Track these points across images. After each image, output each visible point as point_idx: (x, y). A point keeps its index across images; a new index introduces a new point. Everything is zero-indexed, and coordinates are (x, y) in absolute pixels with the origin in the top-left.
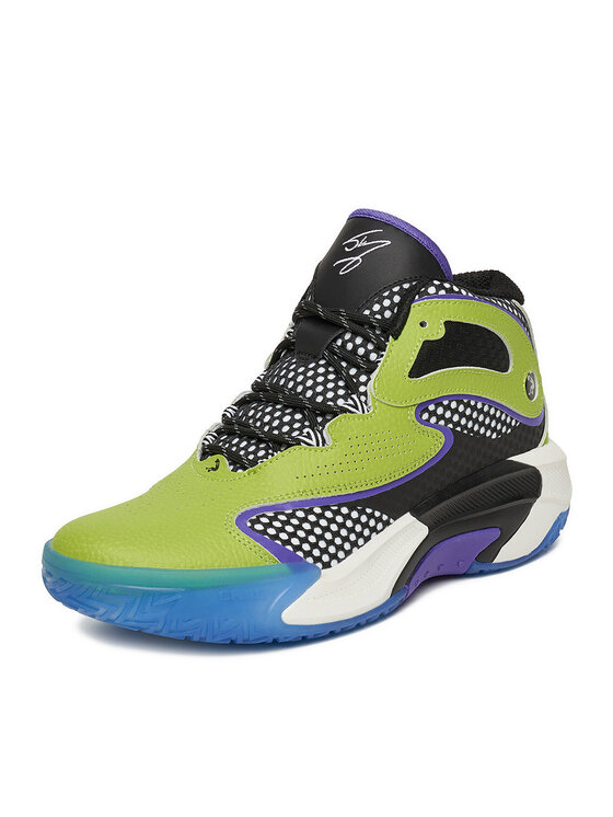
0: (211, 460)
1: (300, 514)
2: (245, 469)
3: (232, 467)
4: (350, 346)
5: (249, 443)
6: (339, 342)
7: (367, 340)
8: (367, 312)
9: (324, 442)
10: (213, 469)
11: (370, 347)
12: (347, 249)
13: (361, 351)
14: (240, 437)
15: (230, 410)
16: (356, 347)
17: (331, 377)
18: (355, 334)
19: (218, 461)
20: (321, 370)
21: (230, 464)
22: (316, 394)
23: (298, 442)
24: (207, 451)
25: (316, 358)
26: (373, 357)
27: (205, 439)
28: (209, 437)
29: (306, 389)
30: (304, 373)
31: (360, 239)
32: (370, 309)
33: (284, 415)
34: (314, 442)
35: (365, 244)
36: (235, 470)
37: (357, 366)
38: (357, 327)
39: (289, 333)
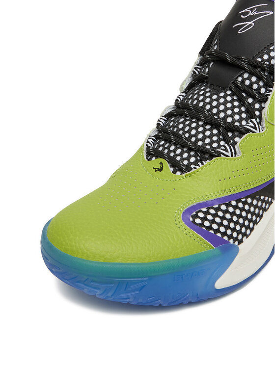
0: (156, 162)
1: (223, 207)
2: (182, 172)
3: (172, 169)
4: (247, 82)
5: (182, 150)
6: (240, 79)
7: (260, 78)
8: (259, 60)
9: (235, 154)
10: (159, 169)
11: (261, 84)
12: (242, 16)
13: (255, 86)
14: (175, 145)
15: (162, 120)
16: (252, 84)
17: (236, 104)
18: (252, 74)
19: (161, 163)
20: (229, 98)
21: (171, 166)
22: (227, 116)
23: (219, 154)
24: (152, 153)
25: (224, 89)
26: (263, 91)
27: (148, 142)
28: (150, 140)
29: (219, 112)
30: (217, 100)
31: (252, 10)
32: (261, 57)
33: (205, 130)
34: (229, 154)
35: (255, 13)
36: (174, 172)
37: (253, 97)
38: (253, 70)
39: (196, 68)
